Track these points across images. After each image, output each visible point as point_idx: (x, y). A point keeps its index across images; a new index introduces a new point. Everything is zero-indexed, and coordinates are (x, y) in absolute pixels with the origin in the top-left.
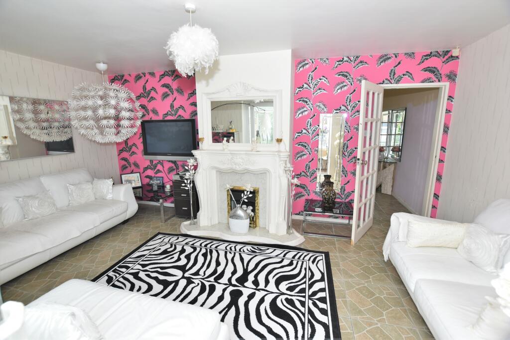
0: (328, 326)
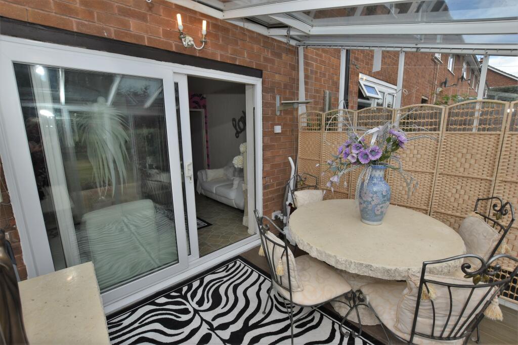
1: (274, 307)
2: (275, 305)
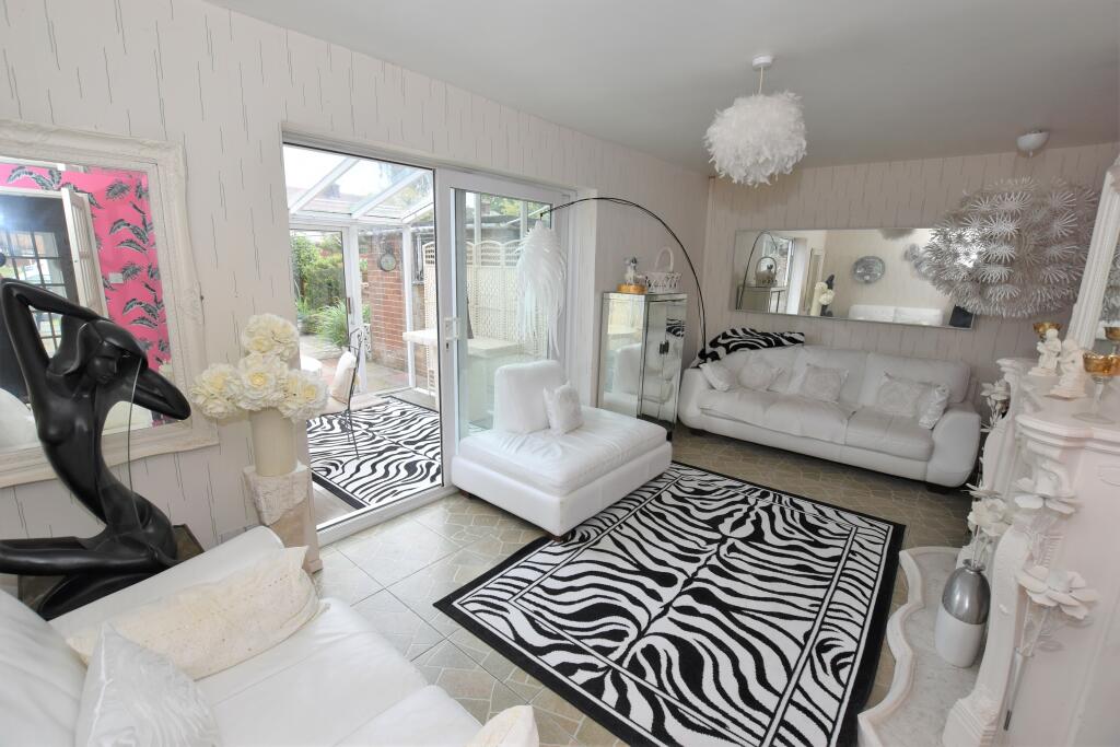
0: (536, 655)
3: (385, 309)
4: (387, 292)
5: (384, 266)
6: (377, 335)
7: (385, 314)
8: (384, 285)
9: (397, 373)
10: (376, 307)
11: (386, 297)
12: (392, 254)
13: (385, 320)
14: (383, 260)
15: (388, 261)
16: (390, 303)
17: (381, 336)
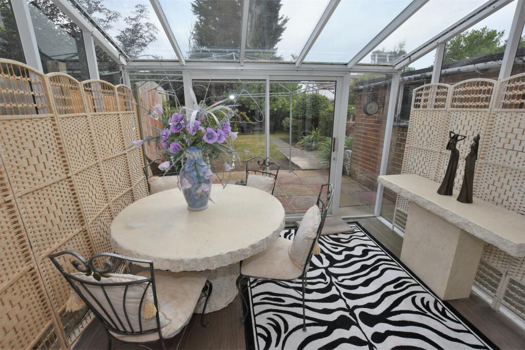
1: (289, 330)
2: (285, 333)
3: (364, 142)
4: (367, 130)
5: (369, 111)
6: (355, 159)
7: (364, 146)
8: (366, 125)
9: (366, 191)
10: (357, 140)
11: (365, 134)
12: (376, 102)
13: (363, 150)
14: (368, 106)
15: (373, 107)
16: (369, 138)
17: (358, 160)
